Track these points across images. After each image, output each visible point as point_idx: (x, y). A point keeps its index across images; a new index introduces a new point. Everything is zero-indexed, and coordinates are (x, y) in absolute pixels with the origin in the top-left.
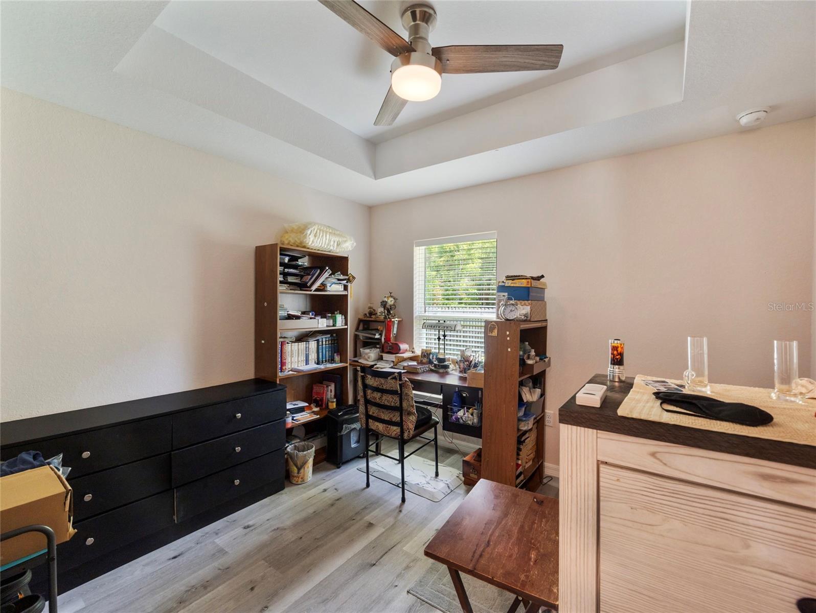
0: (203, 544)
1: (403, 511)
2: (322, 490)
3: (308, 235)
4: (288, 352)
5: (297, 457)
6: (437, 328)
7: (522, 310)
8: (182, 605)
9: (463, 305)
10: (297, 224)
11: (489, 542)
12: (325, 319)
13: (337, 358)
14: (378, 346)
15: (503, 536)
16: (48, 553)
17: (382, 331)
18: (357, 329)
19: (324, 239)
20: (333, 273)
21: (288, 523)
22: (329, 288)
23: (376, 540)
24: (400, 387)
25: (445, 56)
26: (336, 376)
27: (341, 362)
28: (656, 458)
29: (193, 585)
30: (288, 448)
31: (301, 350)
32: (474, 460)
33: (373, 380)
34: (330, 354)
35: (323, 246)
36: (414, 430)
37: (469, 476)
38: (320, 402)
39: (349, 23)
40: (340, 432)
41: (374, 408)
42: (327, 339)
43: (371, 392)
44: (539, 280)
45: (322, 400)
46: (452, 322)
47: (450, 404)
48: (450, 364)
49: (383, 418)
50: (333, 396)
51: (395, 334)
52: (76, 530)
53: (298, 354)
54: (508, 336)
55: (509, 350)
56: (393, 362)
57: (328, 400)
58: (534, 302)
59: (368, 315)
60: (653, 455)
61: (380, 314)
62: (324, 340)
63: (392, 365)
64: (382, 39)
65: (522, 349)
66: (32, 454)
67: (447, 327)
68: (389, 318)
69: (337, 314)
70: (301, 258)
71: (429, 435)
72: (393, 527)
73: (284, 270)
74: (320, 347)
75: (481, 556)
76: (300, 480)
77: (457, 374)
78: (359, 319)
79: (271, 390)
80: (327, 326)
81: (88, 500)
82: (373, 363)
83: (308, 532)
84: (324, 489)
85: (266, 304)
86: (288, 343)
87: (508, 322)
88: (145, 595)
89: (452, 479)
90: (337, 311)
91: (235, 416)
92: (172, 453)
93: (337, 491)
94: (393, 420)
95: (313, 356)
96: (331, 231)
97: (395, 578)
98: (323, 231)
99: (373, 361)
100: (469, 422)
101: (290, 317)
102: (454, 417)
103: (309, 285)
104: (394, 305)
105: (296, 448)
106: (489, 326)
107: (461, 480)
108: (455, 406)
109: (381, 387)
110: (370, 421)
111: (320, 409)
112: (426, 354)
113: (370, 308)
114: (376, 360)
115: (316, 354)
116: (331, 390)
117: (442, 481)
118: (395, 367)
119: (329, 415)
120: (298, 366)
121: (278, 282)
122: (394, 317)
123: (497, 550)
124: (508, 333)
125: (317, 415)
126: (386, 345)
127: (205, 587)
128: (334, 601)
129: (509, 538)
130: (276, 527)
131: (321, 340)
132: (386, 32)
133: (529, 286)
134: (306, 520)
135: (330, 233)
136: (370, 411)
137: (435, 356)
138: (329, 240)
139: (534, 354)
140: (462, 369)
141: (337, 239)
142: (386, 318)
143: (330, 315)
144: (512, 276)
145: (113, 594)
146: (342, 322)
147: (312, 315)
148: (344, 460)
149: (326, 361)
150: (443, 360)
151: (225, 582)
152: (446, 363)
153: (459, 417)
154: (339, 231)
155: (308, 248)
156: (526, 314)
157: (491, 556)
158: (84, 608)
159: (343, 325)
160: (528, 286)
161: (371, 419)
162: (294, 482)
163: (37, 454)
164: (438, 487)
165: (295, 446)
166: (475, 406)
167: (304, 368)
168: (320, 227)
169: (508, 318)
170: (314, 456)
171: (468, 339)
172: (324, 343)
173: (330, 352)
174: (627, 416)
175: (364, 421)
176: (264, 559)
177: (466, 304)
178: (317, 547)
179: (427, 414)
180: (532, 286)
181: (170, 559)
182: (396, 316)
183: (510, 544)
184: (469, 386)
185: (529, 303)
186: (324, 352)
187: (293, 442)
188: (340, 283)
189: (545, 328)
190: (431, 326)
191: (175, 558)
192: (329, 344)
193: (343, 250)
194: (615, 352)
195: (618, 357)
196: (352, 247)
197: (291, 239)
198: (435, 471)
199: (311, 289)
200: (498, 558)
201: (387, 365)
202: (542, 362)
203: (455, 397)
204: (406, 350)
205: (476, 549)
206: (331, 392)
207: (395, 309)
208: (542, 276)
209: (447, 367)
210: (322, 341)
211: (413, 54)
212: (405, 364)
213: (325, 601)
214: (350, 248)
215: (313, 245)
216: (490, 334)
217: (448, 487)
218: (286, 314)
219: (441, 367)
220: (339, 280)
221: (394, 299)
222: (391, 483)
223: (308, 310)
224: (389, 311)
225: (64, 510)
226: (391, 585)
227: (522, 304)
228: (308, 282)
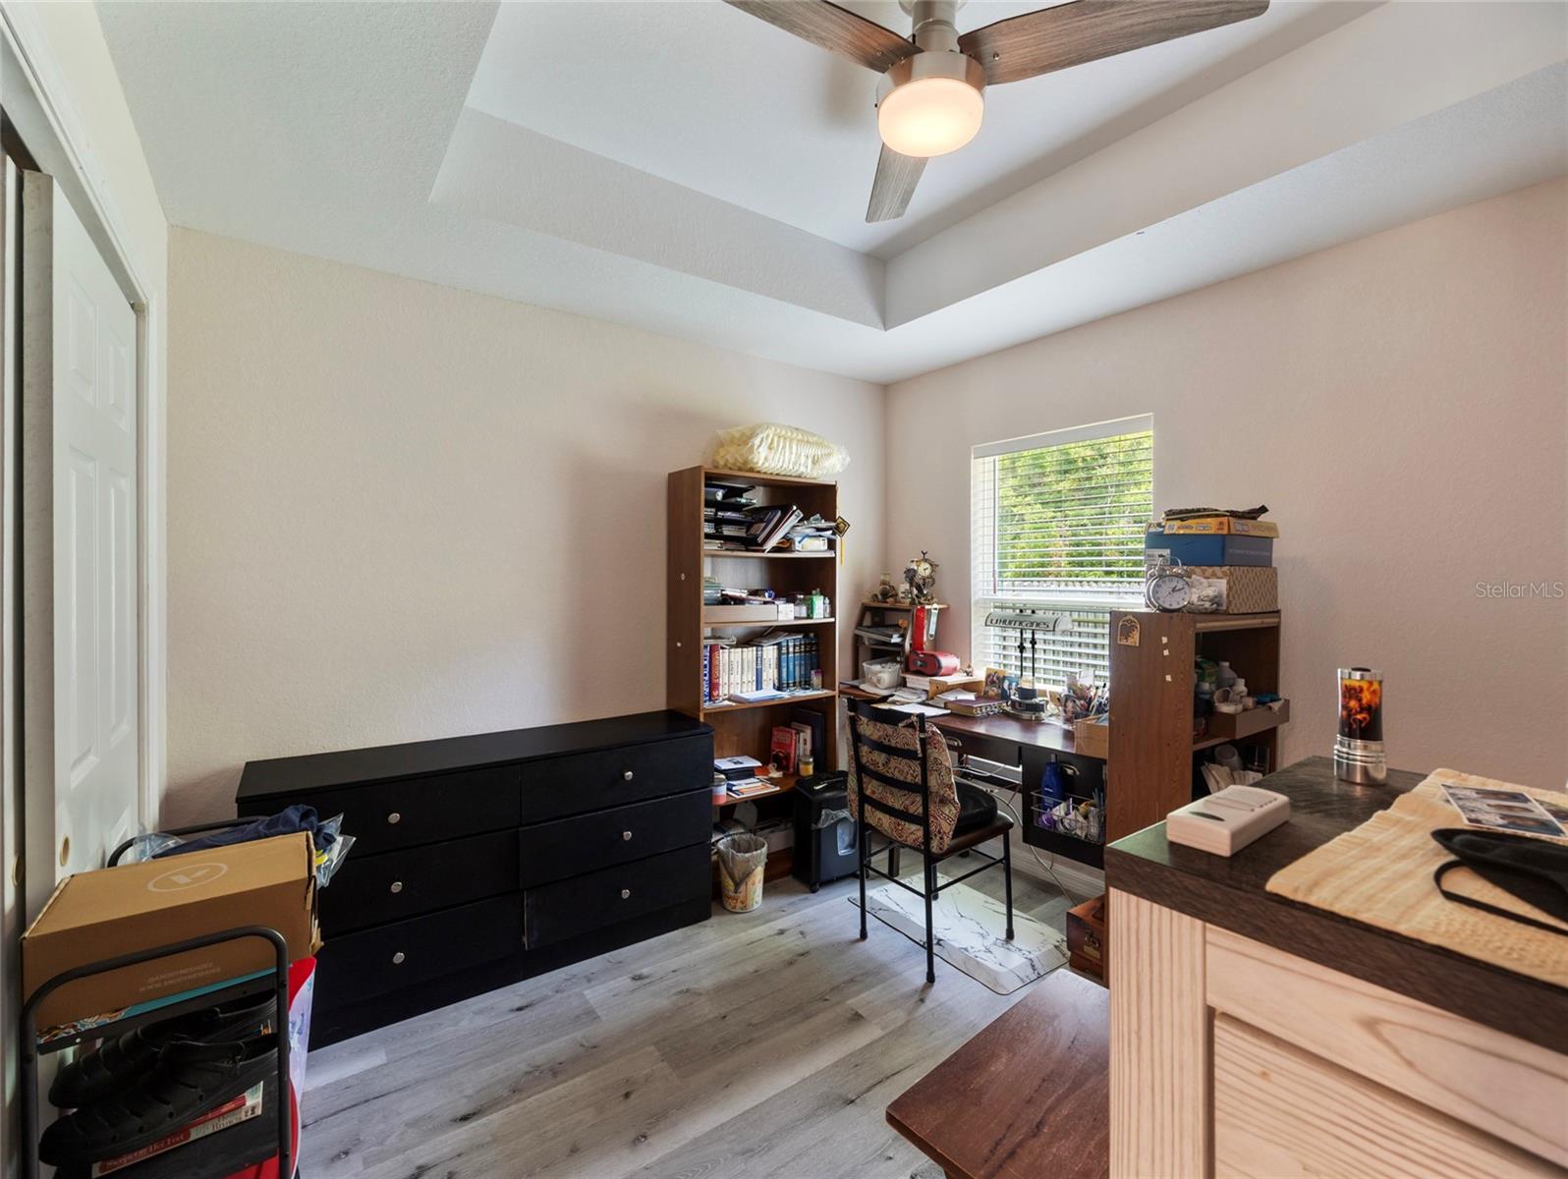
0: (565, 994)
1: (927, 1002)
2: (776, 932)
3: (756, 447)
4: (724, 665)
5: (733, 862)
6: (1017, 625)
7: (1207, 588)
8: (517, 1096)
9: (1115, 578)
10: (740, 428)
11: (1040, 1125)
12: (792, 605)
13: (816, 679)
14: (898, 659)
15: (1080, 1118)
16: (278, 974)
17: (906, 629)
18: (860, 624)
19: (787, 453)
20: (806, 518)
21: (707, 983)
22: (798, 546)
23: (862, 1051)
24: (921, 745)
25: (987, 49)
26: (815, 714)
27: (823, 687)
28: (1378, 1036)
29: (538, 1064)
30: (721, 842)
31: (748, 662)
32: (1093, 916)
33: (871, 727)
34: (803, 672)
35: (785, 466)
36: (954, 837)
37: (1083, 950)
38: (785, 763)
39: (782, 27)
40: (816, 823)
41: (875, 783)
42: (798, 643)
43: (869, 750)
44: (1255, 518)
45: (787, 757)
46: (1049, 614)
47: (1038, 786)
48: (1047, 702)
49: (890, 804)
50: (808, 753)
51: (932, 636)
52: (323, 943)
53: (742, 669)
54: (1165, 647)
55: (1169, 678)
56: (926, 691)
57: (799, 760)
58: (1238, 571)
59: (880, 597)
60: (1371, 1025)
61: (903, 595)
62: (791, 644)
63: (924, 697)
64: (850, 43)
65: (1213, 678)
66: (301, 811)
67: (1038, 625)
68: (920, 603)
69: (816, 595)
70: (746, 490)
71: (993, 847)
72: (900, 1032)
73: (716, 514)
74: (784, 657)
75: (1012, 1154)
76: (739, 905)
77: (1059, 724)
78: (863, 604)
79: (687, 733)
80: (796, 618)
81: (398, 891)
82: (885, 693)
83: (738, 1008)
84: (780, 930)
85: (683, 577)
86: (722, 648)
87: (1167, 615)
88: (467, 1064)
89: (1043, 950)
90: (815, 589)
91: (623, 776)
92: (521, 829)
93: (804, 937)
94: (911, 811)
95: (770, 674)
96: (800, 437)
97: (890, 1141)
98: (785, 439)
99: (886, 689)
100: (1079, 832)
101: (726, 600)
102: (1044, 818)
103: (760, 540)
104: (930, 577)
105: (736, 845)
106: (1121, 624)
107: (1064, 955)
108: (1048, 793)
109: (886, 742)
110: (867, 807)
111: (784, 774)
112: (994, 679)
113: (884, 583)
114: (892, 687)
115: (776, 671)
116: (805, 740)
117: (1020, 950)
118: (930, 702)
119: (798, 788)
120: (741, 692)
121: (703, 536)
122: (930, 602)
123: (1054, 1150)
124: (1165, 640)
125: (776, 786)
126: (914, 656)
127: (555, 1073)
128: (765, 1158)
129: (1093, 1128)
130: (684, 988)
131: (784, 644)
132: (854, 27)
133: (1225, 532)
134: (737, 985)
135: (798, 440)
136: (867, 787)
137: (1014, 684)
138: (796, 454)
139: (1245, 689)
140: (1070, 714)
141: (812, 451)
142: (915, 604)
143: (802, 597)
144: (1181, 512)
145: (425, 1050)
146: (825, 610)
147: (770, 597)
148: (824, 878)
149: (794, 683)
150: (1032, 693)
151: (586, 1071)
152: (1037, 700)
153: (1055, 818)
154: (815, 435)
155: (759, 472)
156: (1216, 597)
157: (1036, 1160)
158: (385, 1065)
159: (827, 616)
160: (1220, 532)
161: (869, 804)
162: (730, 908)
163: (310, 810)
164: (1010, 963)
165: (733, 840)
166: (1093, 798)
167: (751, 694)
168: (778, 430)
169: (1167, 606)
170: (766, 864)
171: (1076, 649)
172: (791, 649)
173: (803, 668)
174: (1291, 896)
175: (855, 806)
176: (656, 1044)
177: (1120, 574)
178: (750, 1041)
179: (985, 805)
180: (1233, 532)
181: (512, 1010)
182: (935, 600)
183: (1093, 1143)
184: (1079, 753)
185: (1223, 572)
186: (791, 667)
187: (731, 833)
188: (820, 536)
189: (1273, 632)
190: (1005, 622)
191: (520, 1009)
192: (800, 652)
193: (825, 472)
194: (1353, 704)
195: (1359, 717)
196: (843, 465)
197: (728, 457)
198: (1005, 926)
199: (764, 548)
200: (1054, 1169)
201: (914, 698)
202: (1261, 710)
203: (1048, 776)
204: (955, 670)
205: (1004, 1137)
206: (805, 744)
207: (932, 585)
208: (1263, 510)
209: (1039, 708)
210: (788, 647)
211: (917, 58)
212: (951, 697)
213: (748, 1153)
214: (839, 468)
215: (767, 465)
216: (1124, 642)
217: (1033, 966)
218: (719, 595)
219: (1026, 709)
220: (818, 530)
221: (931, 565)
222: (910, 939)
223: (763, 588)
224: (920, 590)
225: (305, 908)
226: (879, 1152)
227: (1207, 574)
228: (760, 535)
